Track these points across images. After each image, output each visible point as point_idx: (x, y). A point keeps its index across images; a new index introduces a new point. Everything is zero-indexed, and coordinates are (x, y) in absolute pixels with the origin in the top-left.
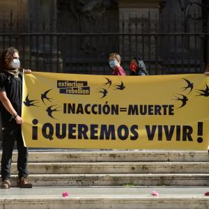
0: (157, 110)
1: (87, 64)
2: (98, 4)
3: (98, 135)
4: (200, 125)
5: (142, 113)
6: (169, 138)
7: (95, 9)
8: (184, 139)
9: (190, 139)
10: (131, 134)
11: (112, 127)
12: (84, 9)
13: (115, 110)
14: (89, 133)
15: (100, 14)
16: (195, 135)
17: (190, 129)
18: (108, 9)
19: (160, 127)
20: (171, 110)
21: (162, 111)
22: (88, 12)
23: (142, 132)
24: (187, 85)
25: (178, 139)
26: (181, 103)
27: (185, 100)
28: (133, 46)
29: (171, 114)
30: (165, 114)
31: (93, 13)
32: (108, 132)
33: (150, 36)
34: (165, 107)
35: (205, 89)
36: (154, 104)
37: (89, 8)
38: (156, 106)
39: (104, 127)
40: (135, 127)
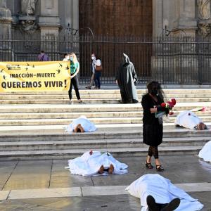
1: (27, 53)
3: (25, 86)
5: (42, 76)
6: (54, 86)
7: (30, 29)
10: (38, 85)
11: (30, 83)
12: (26, 29)
13: (31, 75)
14: (21, 85)
15: (33, 32)
16: (63, 85)
18: (37, 30)
22: (27, 31)
23: (43, 84)
24: (60, 65)
25: (57, 86)
27: (59, 71)
28: (48, 46)
30: (52, 76)
31: (29, 31)
32: (29, 84)
34: (52, 74)
35: (67, 67)
37: (28, 29)
39: (27, 83)
40: (40, 82)
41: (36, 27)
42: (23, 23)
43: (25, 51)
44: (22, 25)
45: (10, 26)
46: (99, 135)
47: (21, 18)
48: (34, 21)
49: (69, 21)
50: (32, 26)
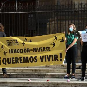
0: (44, 49)
3: (23, 61)
8: (55, 60)
13: (28, 50)
14: (19, 61)
16: (59, 58)
17: (57, 56)
19: (45, 56)
27: (54, 44)
29: (49, 50)
32: (26, 60)
36: (43, 47)
39: (24, 58)
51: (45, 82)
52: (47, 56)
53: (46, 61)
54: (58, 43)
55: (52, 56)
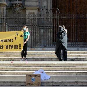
0: (9, 41)
2: (20, 9)
4: (20, 44)
5: (4, 42)
6: (12, 48)
7: (19, 10)
8: (16, 49)
9: (18, 48)
12: (16, 10)
15: (21, 12)
16: (19, 47)
17: (17, 46)
18: (23, 10)
19: (9, 45)
20: (12, 41)
21: (10, 41)
22: (17, 11)
24: (16, 34)
25: (14, 48)
26: (15, 39)
27: (16, 38)
29: (12, 42)
30: (11, 42)
31: (18, 11)
33: (35, 18)
34: (11, 40)
35: (21, 35)
36: (8, 39)
37: (17, 10)
38: (8, 40)
40: (3, 45)
41: (22, 8)
42: (14, 5)
43: (16, 25)
44: (14, 7)
45: (5, 8)
46: (49, 82)
47: (12, 3)
48: (21, 4)
49: (45, 4)
50: (20, 8)
51: (11, 63)
52: (11, 45)
53: (9, 48)
54: (18, 37)
55: (14, 45)
